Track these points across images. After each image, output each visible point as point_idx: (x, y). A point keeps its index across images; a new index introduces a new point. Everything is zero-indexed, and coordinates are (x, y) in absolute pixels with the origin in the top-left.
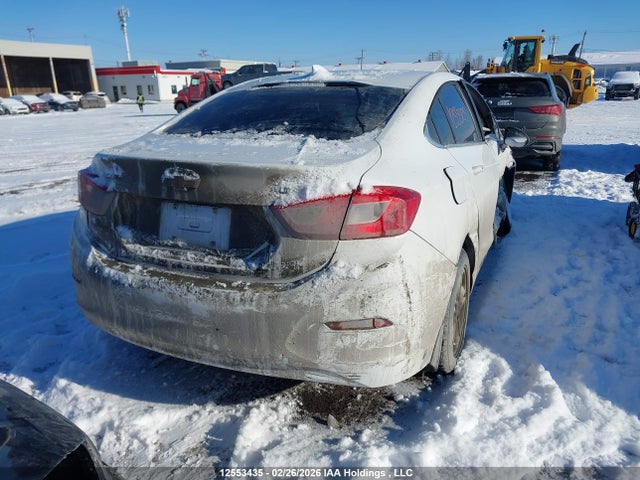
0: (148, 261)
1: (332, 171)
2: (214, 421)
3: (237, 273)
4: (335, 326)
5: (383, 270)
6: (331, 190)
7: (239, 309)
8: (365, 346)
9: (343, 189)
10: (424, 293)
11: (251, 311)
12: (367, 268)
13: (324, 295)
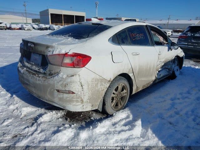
0: (27, 67)
1: (62, 47)
2: (41, 113)
3: (41, 73)
4: (58, 91)
5: (72, 77)
6: (60, 52)
7: (38, 82)
8: (66, 98)
9: (63, 52)
10: (90, 87)
11: (39, 83)
12: (68, 76)
13: (56, 82)
